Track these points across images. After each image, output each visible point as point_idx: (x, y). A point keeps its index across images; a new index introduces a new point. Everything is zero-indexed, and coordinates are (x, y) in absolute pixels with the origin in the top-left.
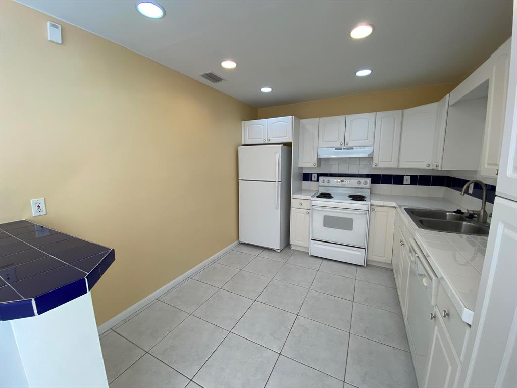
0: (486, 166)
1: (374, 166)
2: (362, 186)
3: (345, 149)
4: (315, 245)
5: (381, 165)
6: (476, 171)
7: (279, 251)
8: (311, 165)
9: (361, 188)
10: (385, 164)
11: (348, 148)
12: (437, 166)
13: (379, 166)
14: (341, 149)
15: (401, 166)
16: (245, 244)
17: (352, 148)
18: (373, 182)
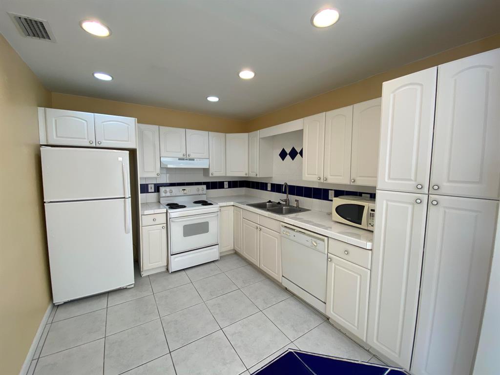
0: (306, 175)
1: (211, 175)
2: (201, 192)
3: (186, 160)
4: (176, 259)
5: (215, 174)
6: (271, 177)
7: (133, 286)
8: (154, 175)
9: (200, 195)
10: (217, 173)
11: (190, 160)
12: (257, 175)
13: (214, 175)
14: (183, 159)
15: (228, 175)
16: (65, 303)
17: (193, 160)
18: (208, 188)
